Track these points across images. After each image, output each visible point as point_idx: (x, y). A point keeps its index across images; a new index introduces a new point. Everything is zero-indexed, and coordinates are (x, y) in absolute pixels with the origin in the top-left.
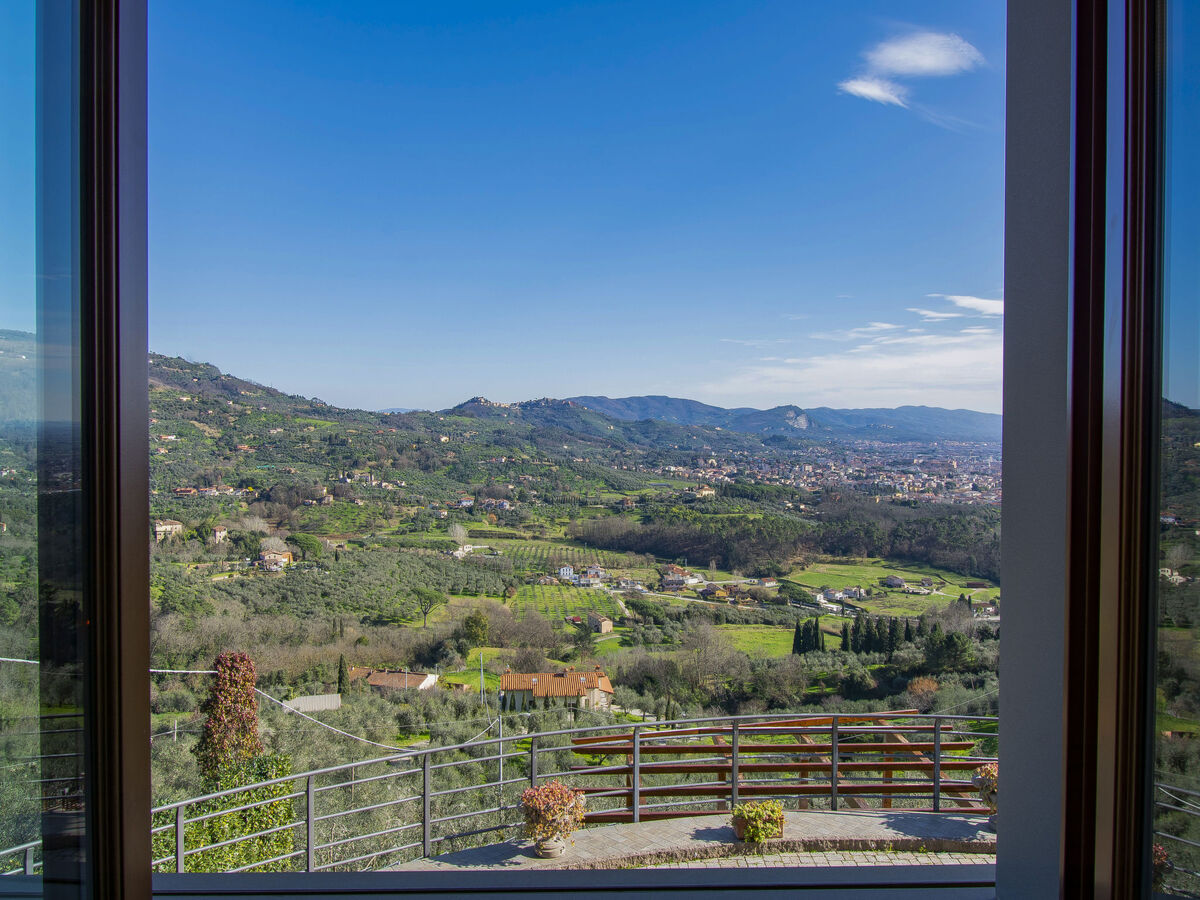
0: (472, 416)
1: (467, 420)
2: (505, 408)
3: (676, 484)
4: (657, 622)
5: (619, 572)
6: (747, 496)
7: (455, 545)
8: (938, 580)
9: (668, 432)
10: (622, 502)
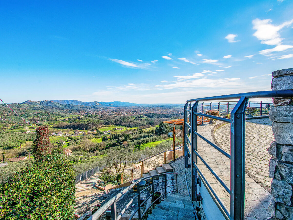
0: (28, 104)
1: (26, 105)
2: (36, 103)
3: (76, 116)
4: (75, 140)
5: (65, 132)
6: (90, 117)
7: (26, 131)
8: (122, 128)
9: (73, 106)
10: (65, 119)
